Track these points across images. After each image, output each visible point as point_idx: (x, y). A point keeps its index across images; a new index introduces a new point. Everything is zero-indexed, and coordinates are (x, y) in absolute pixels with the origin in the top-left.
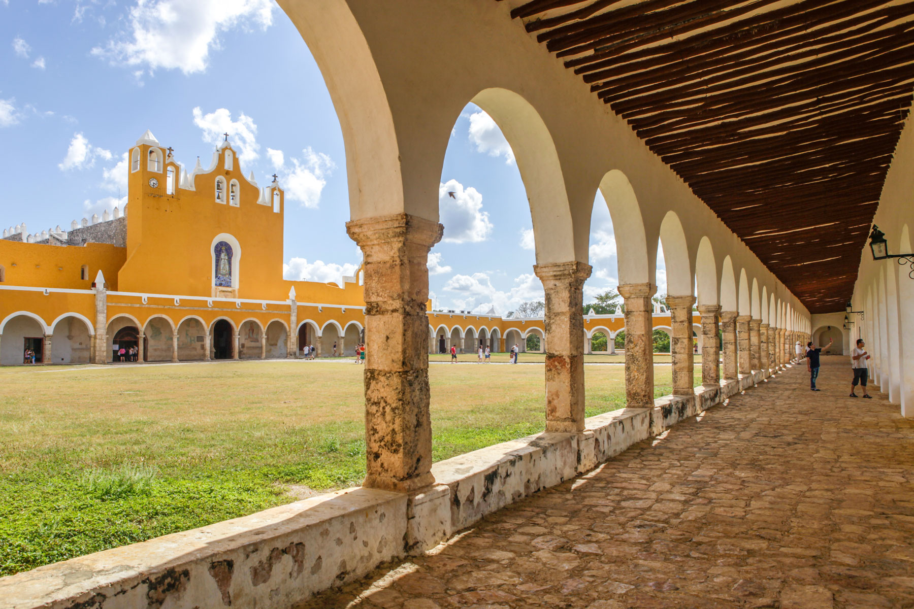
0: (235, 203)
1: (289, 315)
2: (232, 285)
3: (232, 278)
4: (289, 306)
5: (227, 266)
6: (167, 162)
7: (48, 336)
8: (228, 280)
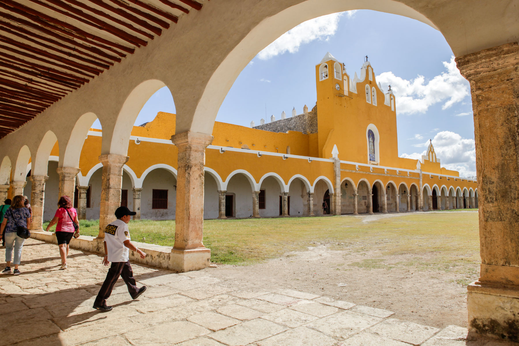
0: (375, 104)
1: (419, 180)
2: (376, 160)
3: (375, 155)
4: (419, 174)
5: (373, 147)
6: (343, 73)
7: (312, 194)
8: (374, 157)
